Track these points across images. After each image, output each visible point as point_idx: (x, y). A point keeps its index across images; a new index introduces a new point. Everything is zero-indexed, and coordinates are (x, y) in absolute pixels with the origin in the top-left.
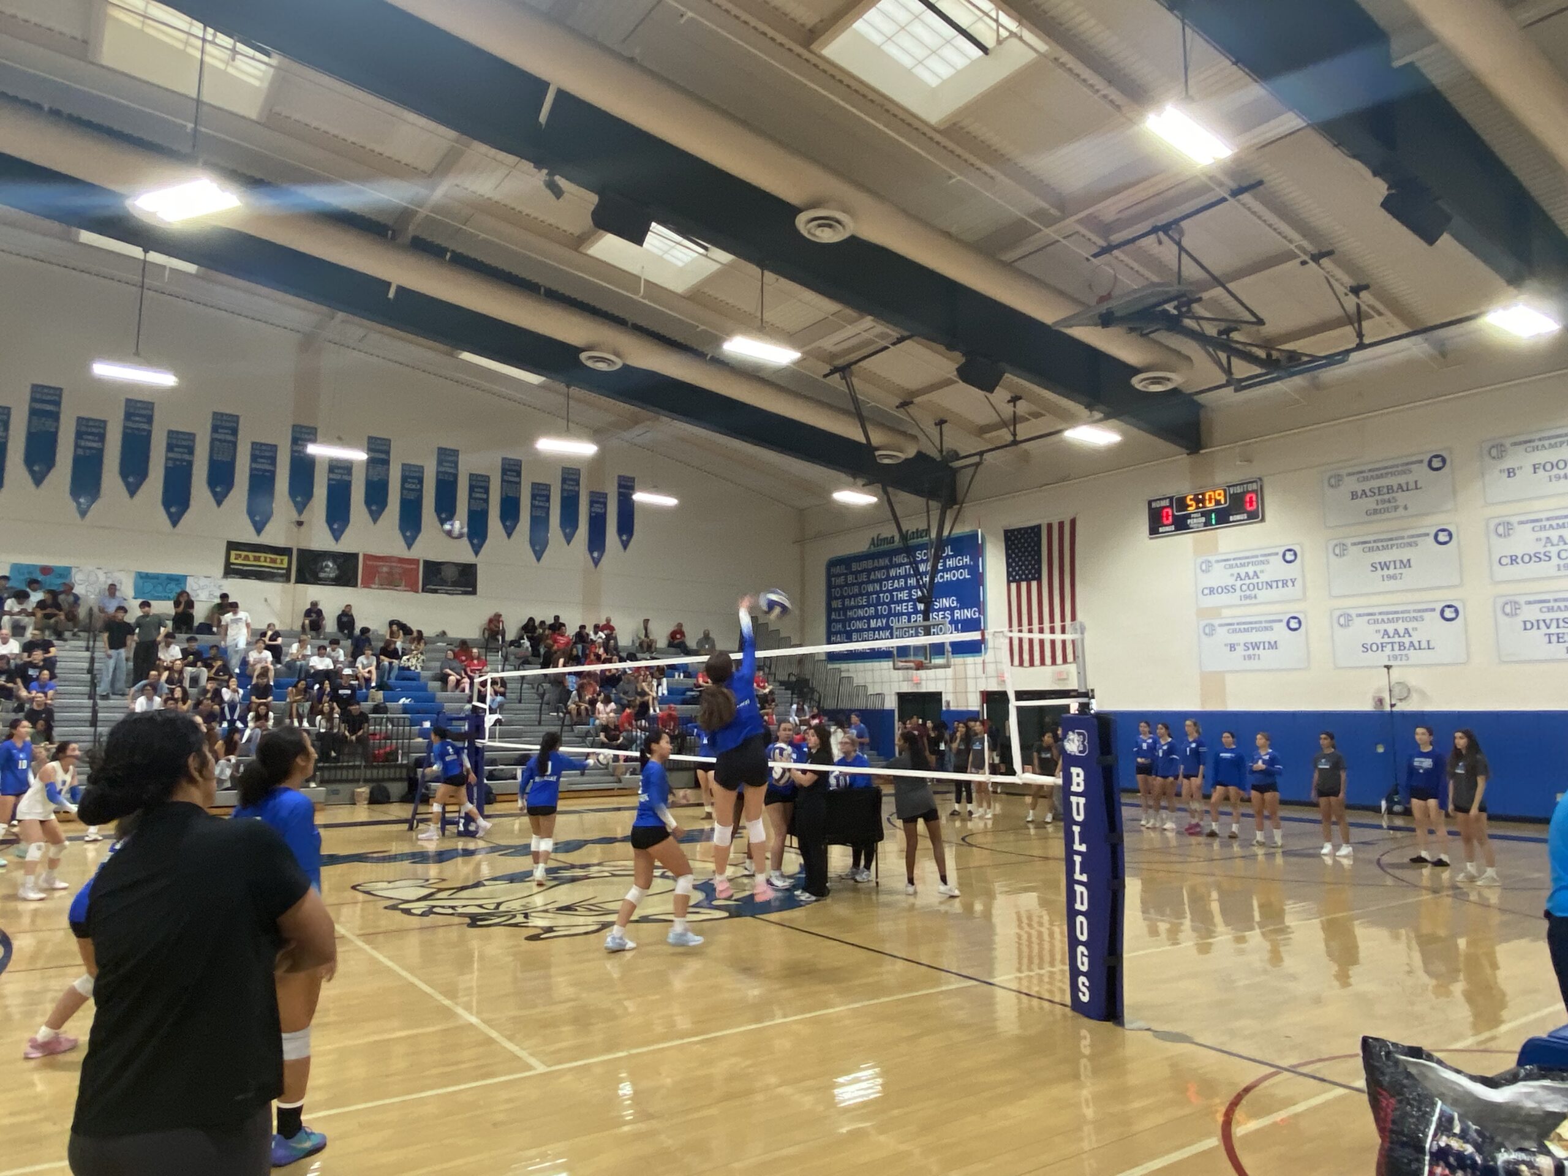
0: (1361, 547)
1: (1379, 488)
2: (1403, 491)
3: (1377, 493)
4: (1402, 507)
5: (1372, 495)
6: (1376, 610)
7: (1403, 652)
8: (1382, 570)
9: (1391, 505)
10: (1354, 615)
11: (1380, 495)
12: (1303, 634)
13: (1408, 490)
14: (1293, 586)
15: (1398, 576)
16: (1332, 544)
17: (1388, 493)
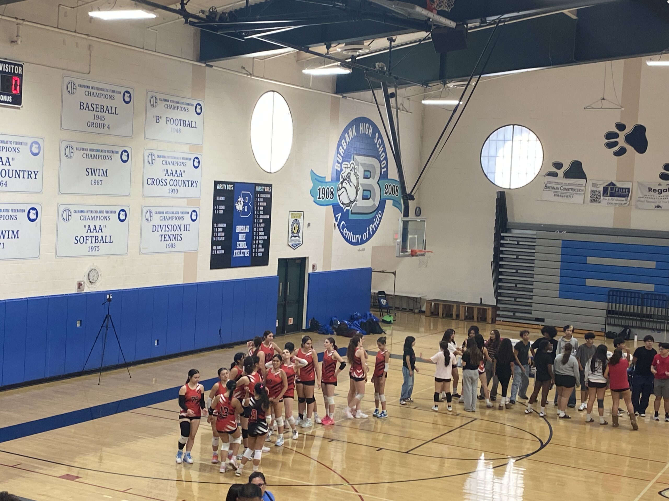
0: (82, 152)
1: (96, 105)
2: (109, 113)
3: (95, 109)
4: (107, 126)
5: (92, 109)
6: (85, 208)
7: (97, 245)
8: (92, 175)
9: (102, 122)
10: (72, 211)
11: (96, 111)
12: (39, 225)
13: (111, 113)
14: (36, 178)
15: (100, 182)
16: (64, 144)
17: (101, 112)
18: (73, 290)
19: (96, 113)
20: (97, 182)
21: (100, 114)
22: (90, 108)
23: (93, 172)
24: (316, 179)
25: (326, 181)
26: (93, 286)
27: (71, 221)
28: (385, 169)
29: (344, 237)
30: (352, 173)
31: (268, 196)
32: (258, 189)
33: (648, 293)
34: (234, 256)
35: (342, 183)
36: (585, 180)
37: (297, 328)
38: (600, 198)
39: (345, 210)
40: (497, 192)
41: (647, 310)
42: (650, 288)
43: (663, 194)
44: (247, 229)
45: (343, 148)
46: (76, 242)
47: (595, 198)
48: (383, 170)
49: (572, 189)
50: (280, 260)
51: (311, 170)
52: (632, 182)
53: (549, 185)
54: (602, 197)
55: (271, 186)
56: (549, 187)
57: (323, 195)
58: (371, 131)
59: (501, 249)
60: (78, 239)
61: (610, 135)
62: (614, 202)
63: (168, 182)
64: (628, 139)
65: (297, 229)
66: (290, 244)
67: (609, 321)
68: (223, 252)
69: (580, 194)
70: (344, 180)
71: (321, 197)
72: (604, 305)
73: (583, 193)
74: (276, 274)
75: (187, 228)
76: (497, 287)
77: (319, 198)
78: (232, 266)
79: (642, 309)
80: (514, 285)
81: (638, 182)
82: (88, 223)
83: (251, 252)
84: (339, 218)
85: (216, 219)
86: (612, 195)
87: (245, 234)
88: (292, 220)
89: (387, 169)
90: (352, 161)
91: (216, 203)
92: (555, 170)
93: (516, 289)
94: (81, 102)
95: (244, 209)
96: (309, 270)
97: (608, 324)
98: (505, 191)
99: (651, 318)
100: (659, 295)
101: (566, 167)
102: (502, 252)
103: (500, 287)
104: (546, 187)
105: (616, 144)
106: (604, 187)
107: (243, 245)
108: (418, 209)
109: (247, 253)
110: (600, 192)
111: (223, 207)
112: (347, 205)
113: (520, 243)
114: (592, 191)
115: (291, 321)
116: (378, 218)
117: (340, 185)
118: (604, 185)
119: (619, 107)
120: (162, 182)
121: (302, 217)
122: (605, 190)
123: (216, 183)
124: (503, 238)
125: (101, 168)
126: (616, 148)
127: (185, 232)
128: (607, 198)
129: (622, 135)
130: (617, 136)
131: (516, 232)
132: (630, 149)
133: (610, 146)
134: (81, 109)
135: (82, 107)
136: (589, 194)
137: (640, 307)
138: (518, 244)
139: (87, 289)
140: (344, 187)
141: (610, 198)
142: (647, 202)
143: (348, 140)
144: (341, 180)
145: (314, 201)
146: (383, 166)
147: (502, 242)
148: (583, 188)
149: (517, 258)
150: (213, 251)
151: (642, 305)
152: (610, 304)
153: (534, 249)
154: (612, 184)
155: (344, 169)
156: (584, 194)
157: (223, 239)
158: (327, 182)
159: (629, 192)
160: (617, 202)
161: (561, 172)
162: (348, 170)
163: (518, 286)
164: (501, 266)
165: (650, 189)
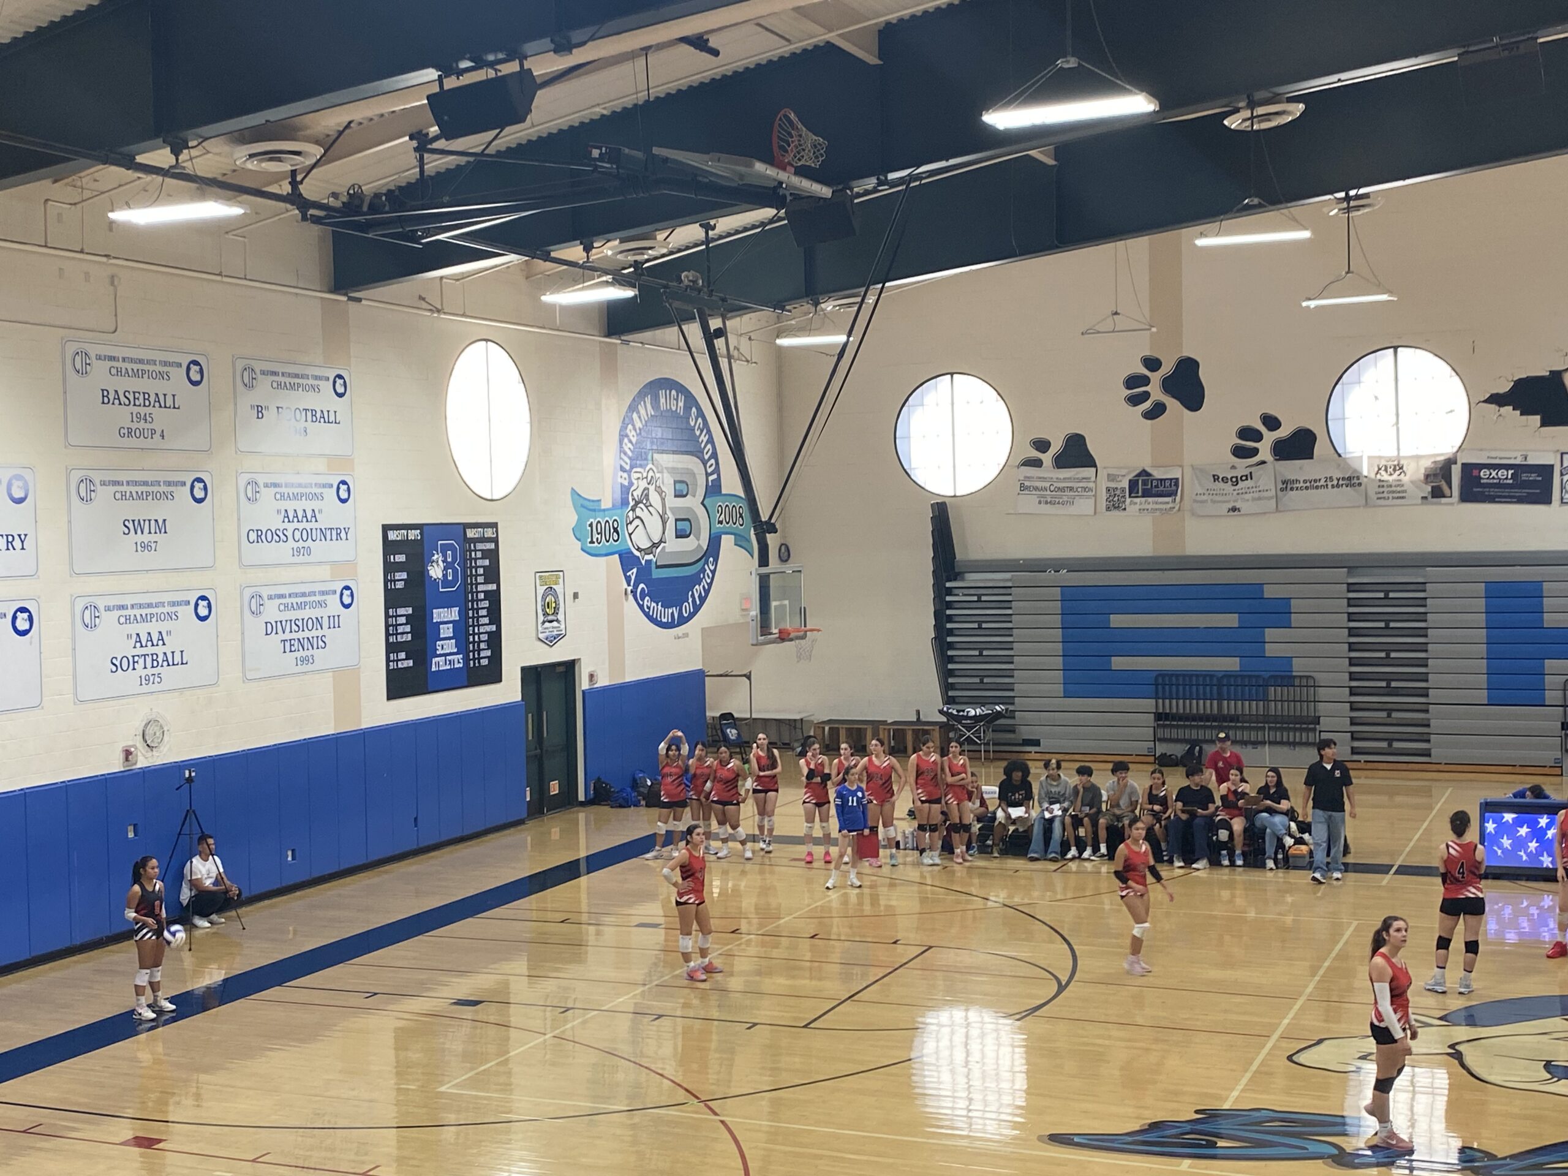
0: (112, 489)
1: (134, 393)
2: (160, 406)
3: (132, 403)
4: (159, 433)
5: (127, 402)
6: (128, 601)
7: (154, 671)
8: (136, 533)
9: (149, 426)
10: (102, 609)
11: (135, 405)
12: (36, 641)
13: (165, 407)
14: (23, 548)
15: (153, 545)
16: (76, 476)
17: (145, 406)
18: (115, 765)
19: (136, 410)
20: (146, 547)
21: (143, 410)
22: (123, 399)
23: (137, 526)
24: (583, 506)
25: (603, 507)
26: (155, 753)
27: (98, 630)
28: (715, 476)
29: (647, 615)
30: (652, 488)
31: (492, 546)
32: (471, 533)
33: (1228, 675)
34: (434, 669)
35: (633, 510)
36: (1094, 469)
37: (568, 800)
38: (1124, 502)
39: (643, 562)
40: (932, 505)
41: (1230, 707)
42: (1231, 664)
43: (1241, 484)
44: (454, 614)
45: (630, 442)
46: (114, 669)
47: (1115, 503)
48: (711, 478)
49: (1071, 489)
50: (523, 669)
51: (572, 489)
52: (1182, 466)
53: (1027, 483)
54: (1128, 500)
55: (494, 525)
56: (1027, 488)
57: (599, 536)
58: (681, 404)
59: (948, 612)
60: (118, 663)
61: (1133, 381)
62: (1150, 507)
63: (289, 534)
64: (1168, 385)
65: (554, 605)
66: (541, 636)
67: (1160, 734)
68: (410, 663)
69: (1088, 497)
70: (637, 503)
71: (595, 540)
72: (1149, 704)
73: (1090, 493)
74: (518, 697)
75: (335, 622)
76: (946, 687)
77: (592, 542)
78: (430, 690)
79: (1220, 707)
80: (977, 680)
81: (1192, 466)
82: (133, 628)
83: (466, 660)
84: (633, 578)
85: (392, 599)
86: (1146, 494)
87: (451, 625)
88: (541, 590)
89: (719, 476)
90: (650, 466)
91: (389, 568)
92: (1036, 454)
93: (981, 686)
94: (103, 390)
95: (445, 576)
96: (584, 684)
97: (1160, 740)
98: (947, 500)
99: (1238, 721)
100: (1250, 677)
101: (1056, 447)
102: (950, 619)
103: (952, 687)
104: (1023, 487)
105: (1146, 396)
106: (1130, 481)
107: (450, 646)
108: (783, 548)
109: (459, 662)
110: (1123, 490)
111: (404, 576)
112: (648, 551)
113: (984, 598)
114: (1108, 489)
115: (554, 788)
116: (708, 571)
117: (631, 514)
118: (1131, 476)
119: (1147, 327)
120: (278, 536)
121: (561, 581)
122: (1133, 484)
123: (386, 528)
124: (949, 590)
125: (153, 518)
126: (1147, 405)
127: (332, 629)
128: (1138, 500)
129: (1156, 378)
130: (1145, 381)
131: (973, 579)
132: (1172, 404)
133: (1134, 400)
134: (103, 403)
135: (106, 400)
136: (1103, 495)
137: (1215, 702)
138: (979, 601)
139: (143, 761)
140: (638, 517)
141: (1143, 499)
142: (1213, 502)
143: (638, 425)
144: (632, 503)
145: (582, 550)
146: (709, 470)
147: (948, 598)
148: (1091, 485)
149: (980, 628)
150: (391, 664)
151: (1220, 699)
152: (1160, 701)
153: (1010, 608)
154: (1144, 473)
155: (635, 482)
156: (1095, 496)
157: (409, 636)
158: (604, 510)
159: (1177, 485)
160: (1158, 506)
161: (1047, 458)
162: (643, 484)
163: (985, 680)
164: (951, 646)
165: (1216, 478)
